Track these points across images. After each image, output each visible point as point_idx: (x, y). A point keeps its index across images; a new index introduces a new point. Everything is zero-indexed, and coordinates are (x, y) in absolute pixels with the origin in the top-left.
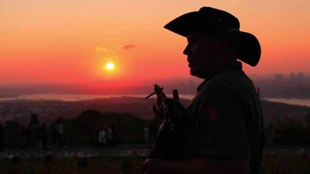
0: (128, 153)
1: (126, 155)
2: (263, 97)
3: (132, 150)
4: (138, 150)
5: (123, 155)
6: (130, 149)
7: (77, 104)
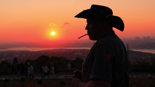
0: (63, 77)
1: (62, 78)
2: (130, 49)
3: (64, 75)
4: (68, 75)
5: (60, 78)
6: (63, 75)
7: (37, 52)
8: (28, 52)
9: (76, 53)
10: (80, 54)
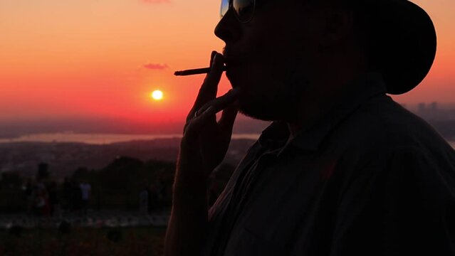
7: (106, 148)
8: (79, 147)
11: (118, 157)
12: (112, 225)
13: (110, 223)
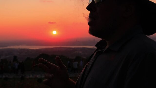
8: (28, 50)
9: (76, 52)
10: (80, 52)
11: (41, 54)
12: (39, 77)
13: (38, 76)
